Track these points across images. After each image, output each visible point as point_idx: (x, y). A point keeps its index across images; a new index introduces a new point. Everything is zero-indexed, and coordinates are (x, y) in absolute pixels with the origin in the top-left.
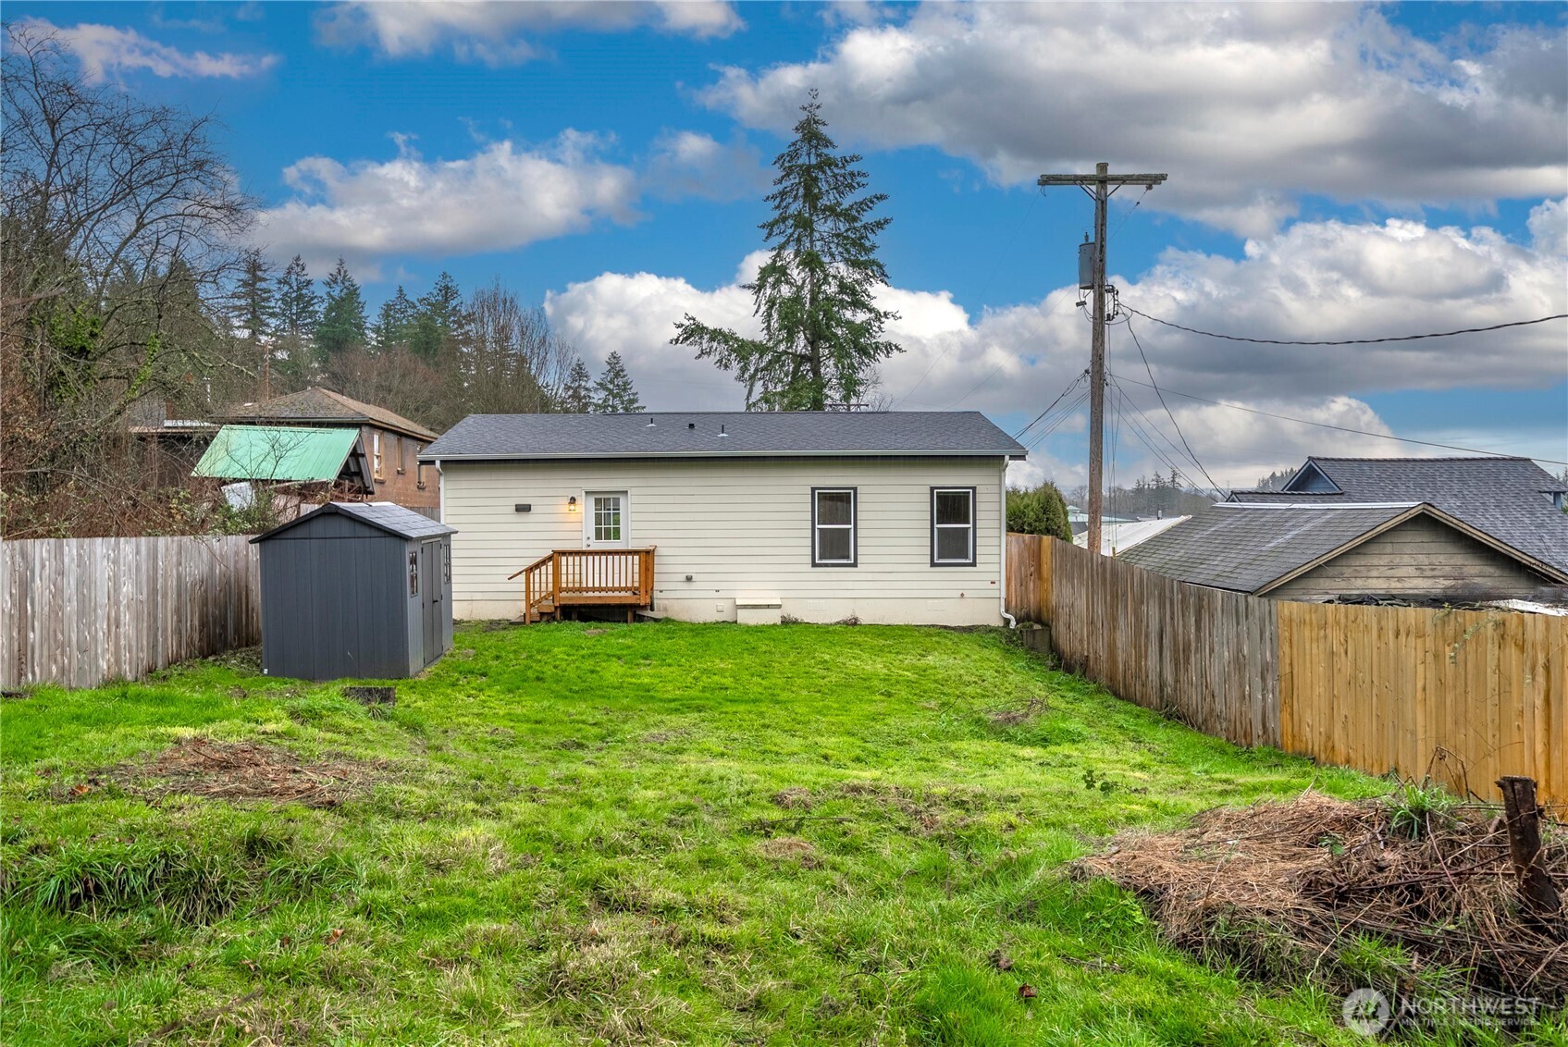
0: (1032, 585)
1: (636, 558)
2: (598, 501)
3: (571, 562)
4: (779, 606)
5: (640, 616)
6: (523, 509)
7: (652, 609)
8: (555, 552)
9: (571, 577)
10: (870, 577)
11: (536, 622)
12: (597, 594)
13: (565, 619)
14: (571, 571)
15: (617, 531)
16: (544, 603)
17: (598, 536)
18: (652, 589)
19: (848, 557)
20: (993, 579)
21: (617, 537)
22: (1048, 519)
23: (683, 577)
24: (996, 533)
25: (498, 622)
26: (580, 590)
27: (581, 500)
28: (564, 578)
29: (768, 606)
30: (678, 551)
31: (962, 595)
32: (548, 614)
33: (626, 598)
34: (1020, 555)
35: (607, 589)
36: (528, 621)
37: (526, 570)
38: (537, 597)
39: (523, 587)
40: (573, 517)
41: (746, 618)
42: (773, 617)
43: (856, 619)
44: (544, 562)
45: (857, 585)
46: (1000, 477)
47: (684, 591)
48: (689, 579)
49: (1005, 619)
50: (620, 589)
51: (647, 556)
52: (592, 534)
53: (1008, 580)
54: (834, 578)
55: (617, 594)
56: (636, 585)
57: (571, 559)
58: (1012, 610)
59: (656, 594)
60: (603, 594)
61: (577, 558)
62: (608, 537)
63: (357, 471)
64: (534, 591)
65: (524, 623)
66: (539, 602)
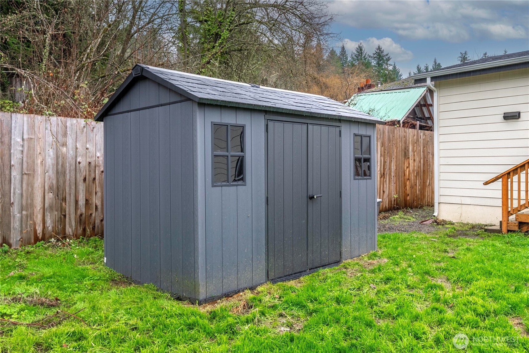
6: (511, 116)
11: (512, 231)
16: (525, 211)
25: (480, 227)
32: (527, 224)
36: (504, 229)
37: (503, 176)
38: (515, 205)
39: (499, 194)
63: (429, 116)
64: (512, 199)
65: (500, 231)
66: (518, 210)
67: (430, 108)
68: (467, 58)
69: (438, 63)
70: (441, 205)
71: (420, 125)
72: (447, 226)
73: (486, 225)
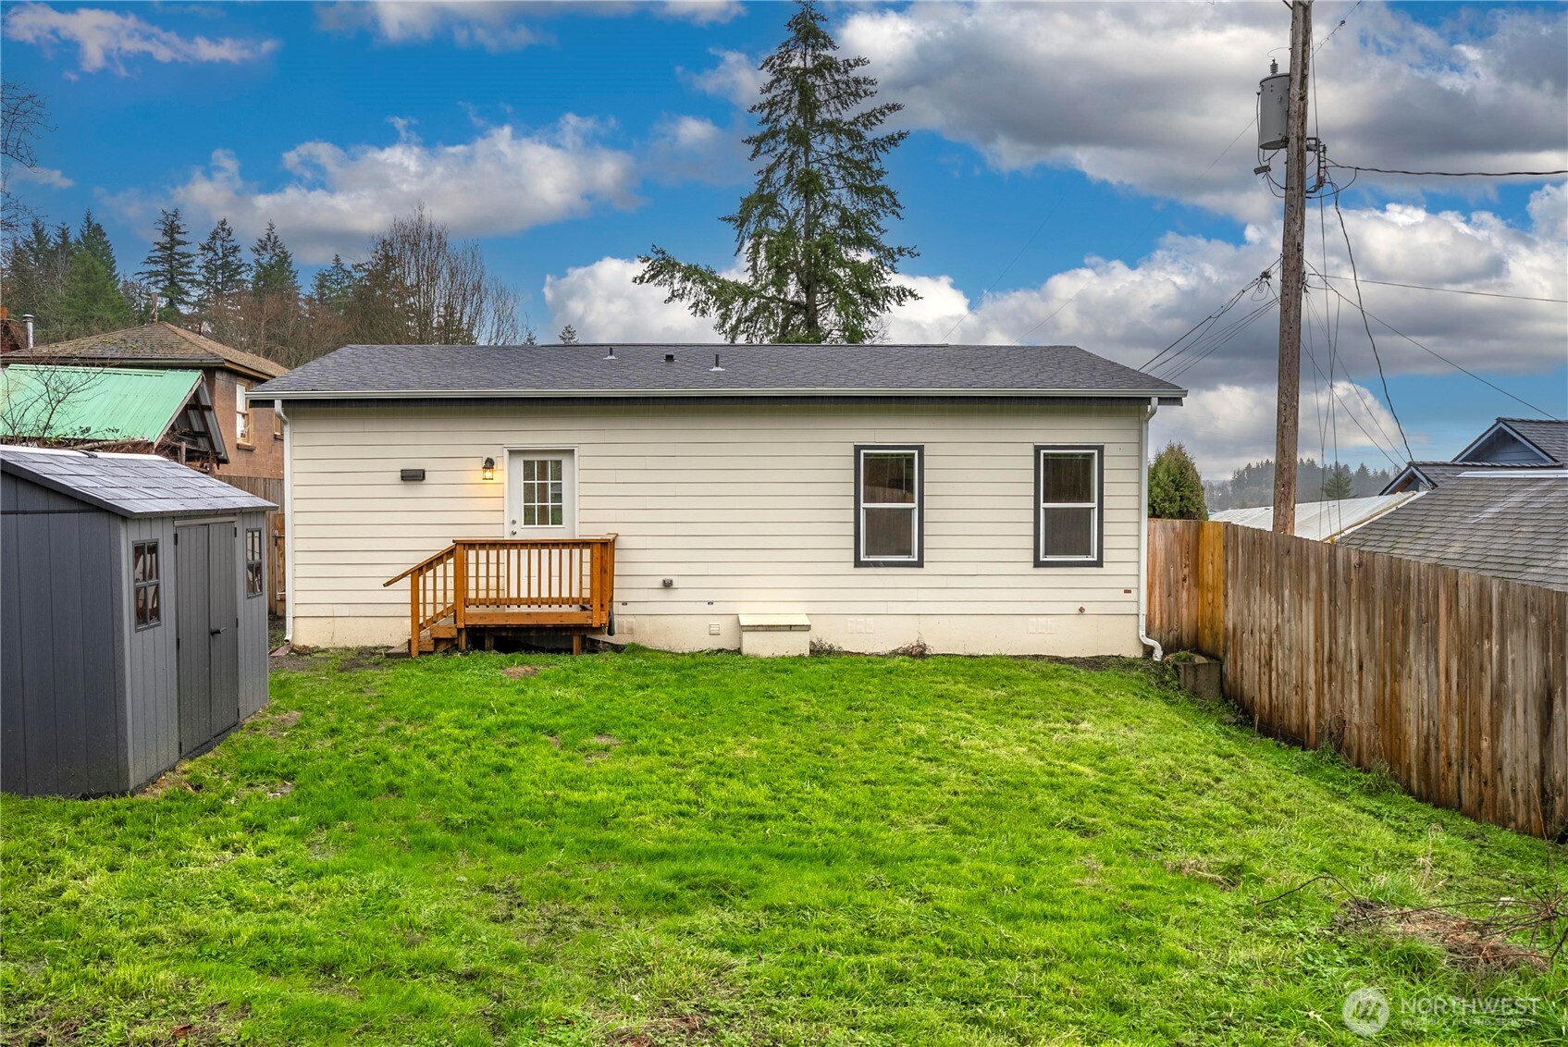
0: (1185, 595)
1: (587, 552)
2: (528, 465)
3: (483, 559)
4: (807, 628)
5: (593, 642)
6: (413, 476)
7: (611, 633)
8: (457, 543)
9: (482, 582)
10: (942, 582)
11: (430, 653)
12: (524, 609)
13: (474, 648)
14: (482, 572)
15: (558, 511)
16: (442, 622)
17: (529, 519)
18: (611, 600)
19: (909, 553)
20: (1128, 586)
21: (557, 520)
22: (1182, 498)
23: (658, 582)
24: (1132, 516)
25: (372, 651)
26: (497, 602)
27: (503, 462)
28: (472, 583)
29: (790, 628)
30: (650, 543)
31: (1082, 610)
32: (446, 640)
33: (571, 614)
34: (1168, 551)
35: (539, 601)
36: (415, 652)
37: (412, 572)
38: (430, 613)
39: (407, 597)
40: (489, 490)
41: (756, 645)
42: (797, 645)
43: (924, 647)
44: (440, 559)
45: (923, 595)
46: (1140, 432)
47: (661, 603)
48: (667, 585)
49: (1145, 646)
50: (560, 601)
51: (604, 549)
52: (520, 517)
53: (1150, 587)
54: (889, 583)
55: (555, 608)
56: (586, 594)
57: (483, 553)
58: (1156, 633)
59: (617, 608)
60: (534, 609)
61: (493, 553)
62: (543, 521)
63: (203, 430)
64: (424, 603)
65: (408, 655)
66: (433, 620)
67: (206, 413)
68: (179, 227)
69: (94, 223)
70: (297, 620)
71: (187, 450)
72: (317, 655)
73: (376, 648)
